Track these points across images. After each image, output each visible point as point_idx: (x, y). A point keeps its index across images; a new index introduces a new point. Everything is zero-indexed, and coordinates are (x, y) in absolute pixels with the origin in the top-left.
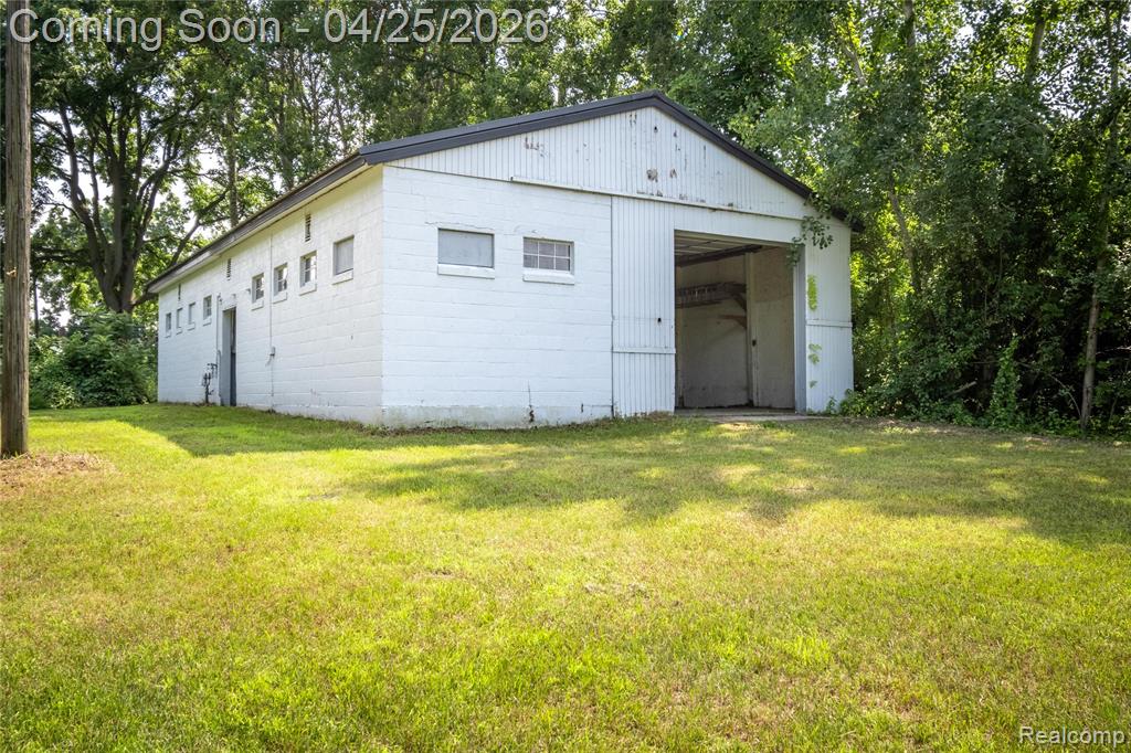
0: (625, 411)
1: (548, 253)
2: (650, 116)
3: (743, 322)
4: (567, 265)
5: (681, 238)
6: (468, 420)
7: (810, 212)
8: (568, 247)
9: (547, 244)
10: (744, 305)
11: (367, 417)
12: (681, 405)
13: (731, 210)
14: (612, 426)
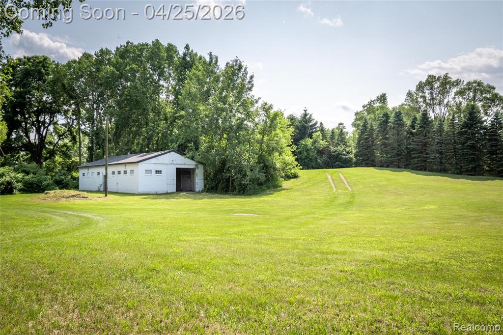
0: (169, 192)
1: (158, 172)
2: (173, 153)
3: (190, 178)
4: (161, 173)
5: (177, 169)
6: (148, 193)
7: (197, 163)
8: (161, 171)
9: (158, 171)
10: (190, 175)
11: (136, 193)
12: (176, 191)
13: (184, 164)
14: (167, 194)
